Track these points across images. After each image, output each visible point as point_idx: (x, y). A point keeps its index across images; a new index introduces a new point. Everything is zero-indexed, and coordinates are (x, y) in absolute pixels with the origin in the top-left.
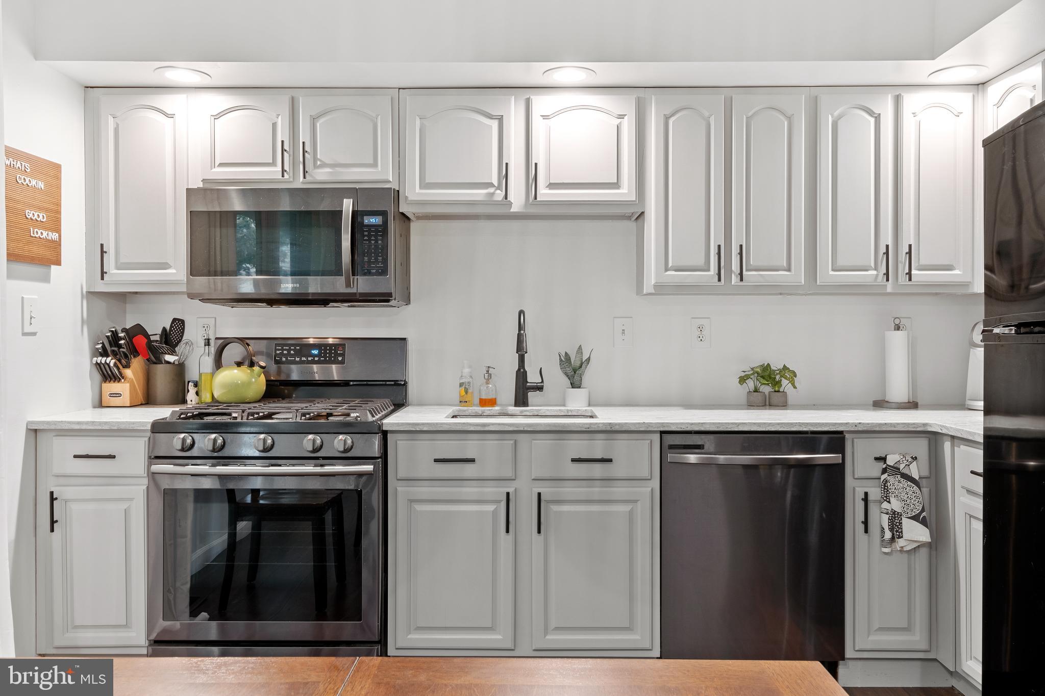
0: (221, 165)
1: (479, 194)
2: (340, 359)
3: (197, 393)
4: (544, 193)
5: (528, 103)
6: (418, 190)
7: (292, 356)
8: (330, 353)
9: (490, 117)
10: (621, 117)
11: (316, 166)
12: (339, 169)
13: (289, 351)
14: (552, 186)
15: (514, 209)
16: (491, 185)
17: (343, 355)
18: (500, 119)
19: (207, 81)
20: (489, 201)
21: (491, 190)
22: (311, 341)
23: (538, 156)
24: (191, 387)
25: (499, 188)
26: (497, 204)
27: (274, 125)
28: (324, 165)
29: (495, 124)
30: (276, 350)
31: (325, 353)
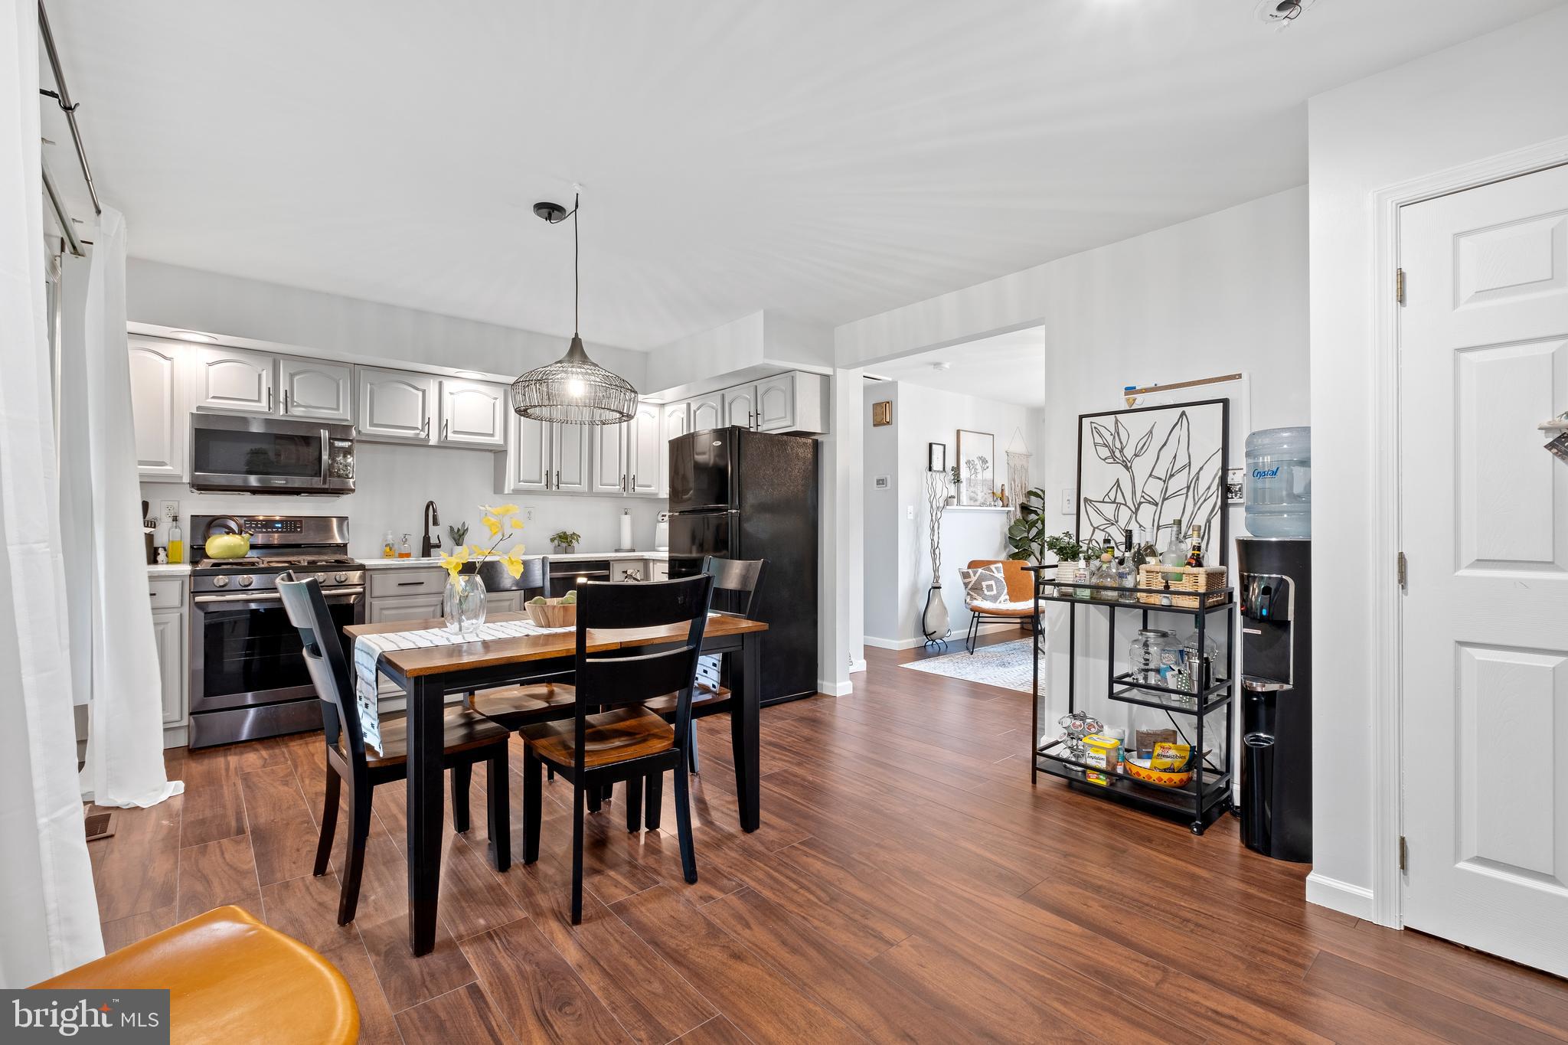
0: (214, 397)
1: (410, 433)
2: (299, 530)
3: (167, 556)
4: (451, 437)
5: (440, 383)
6: (368, 428)
7: (259, 528)
8: (291, 526)
9: (417, 389)
10: (496, 399)
11: (293, 406)
12: (311, 409)
13: (256, 524)
14: (455, 432)
15: (431, 443)
16: (417, 428)
17: (301, 527)
18: (424, 392)
19: (214, 341)
20: (416, 438)
21: (418, 432)
22: (277, 518)
23: (447, 415)
24: (161, 551)
25: (423, 430)
26: (422, 440)
27: (260, 376)
28: (299, 406)
29: (420, 394)
30: (245, 524)
31: (287, 526)
